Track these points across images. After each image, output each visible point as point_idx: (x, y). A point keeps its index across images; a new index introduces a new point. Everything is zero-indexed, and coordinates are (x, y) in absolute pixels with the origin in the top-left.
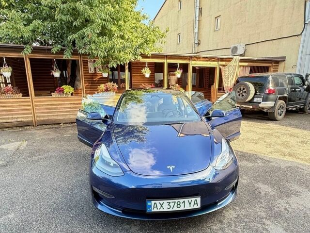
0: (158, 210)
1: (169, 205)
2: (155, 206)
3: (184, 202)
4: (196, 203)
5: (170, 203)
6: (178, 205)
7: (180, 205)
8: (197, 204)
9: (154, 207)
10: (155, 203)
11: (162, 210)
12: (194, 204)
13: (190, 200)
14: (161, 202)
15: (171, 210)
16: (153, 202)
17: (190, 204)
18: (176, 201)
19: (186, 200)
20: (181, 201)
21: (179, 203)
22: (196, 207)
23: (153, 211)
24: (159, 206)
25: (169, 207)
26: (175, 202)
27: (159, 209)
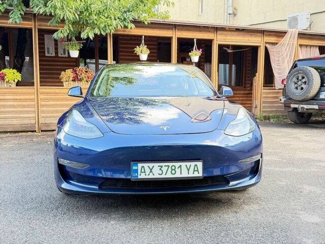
0: (147, 177)
1: (160, 169)
2: (143, 171)
3: (180, 166)
4: (196, 169)
5: (162, 167)
6: (172, 170)
7: (174, 170)
8: (198, 170)
9: (141, 172)
10: (142, 167)
11: (151, 176)
12: (194, 171)
13: (188, 164)
14: (151, 165)
15: (163, 176)
16: (140, 165)
17: (188, 170)
18: (170, 164)
19: (183, 164)
20: (177, 164)
21: (173, 168)
22: (196, 175)
23: (139, 177)
24: (148, 171)
25: (161, 172)
26: (169, 166)
27: (147, 174)
